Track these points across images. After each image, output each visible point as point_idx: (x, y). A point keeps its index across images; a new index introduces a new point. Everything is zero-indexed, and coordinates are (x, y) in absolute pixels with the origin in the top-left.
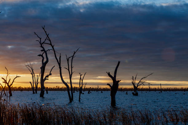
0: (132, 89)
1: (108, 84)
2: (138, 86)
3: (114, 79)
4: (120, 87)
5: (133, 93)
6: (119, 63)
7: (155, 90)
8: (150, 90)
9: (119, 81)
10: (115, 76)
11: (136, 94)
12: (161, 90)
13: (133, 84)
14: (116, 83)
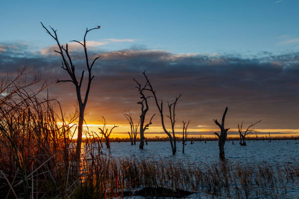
0: (238, 138)
1: (216, 133)
2: (245, 135)
3: (222, 127)
4: (229, 136)
5: (240, 143)
6: (227, 109)
7: (263, 139)
8: (257, 139)
9: (227, 130)
10: (223, 124)
11: (244, 144)
12: (270, 139)
13: (240, 132)
14: (224, 132)
